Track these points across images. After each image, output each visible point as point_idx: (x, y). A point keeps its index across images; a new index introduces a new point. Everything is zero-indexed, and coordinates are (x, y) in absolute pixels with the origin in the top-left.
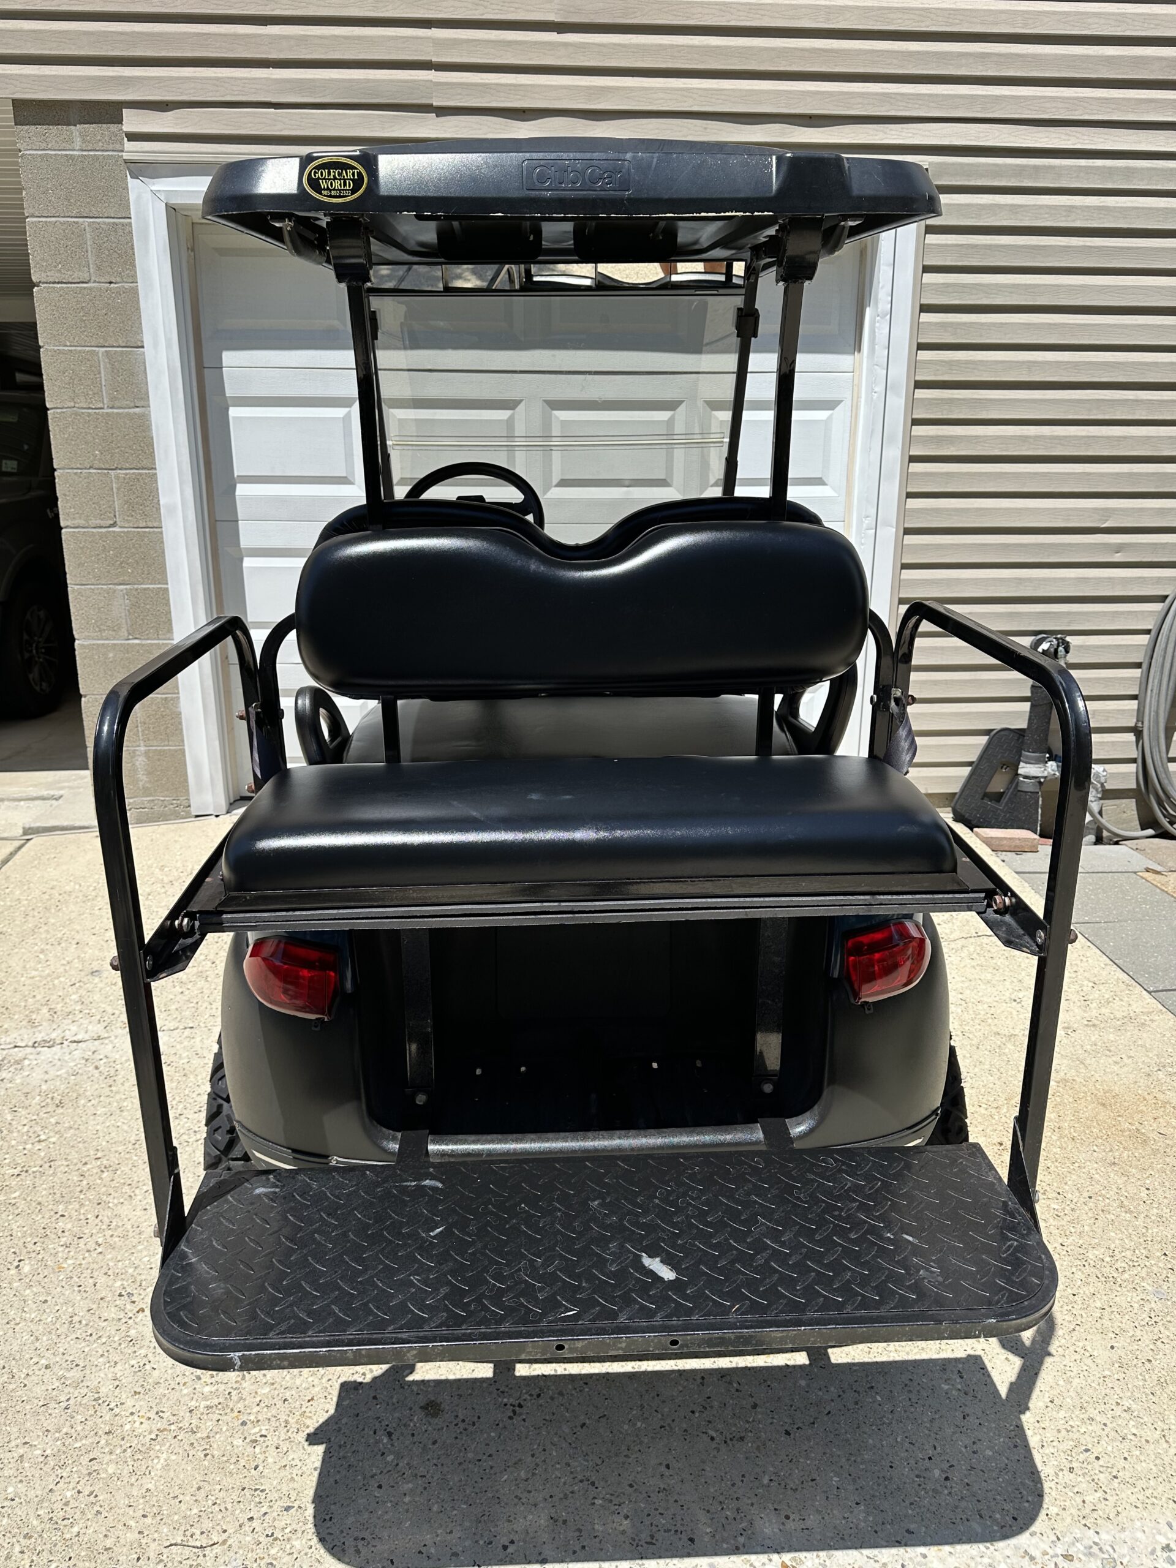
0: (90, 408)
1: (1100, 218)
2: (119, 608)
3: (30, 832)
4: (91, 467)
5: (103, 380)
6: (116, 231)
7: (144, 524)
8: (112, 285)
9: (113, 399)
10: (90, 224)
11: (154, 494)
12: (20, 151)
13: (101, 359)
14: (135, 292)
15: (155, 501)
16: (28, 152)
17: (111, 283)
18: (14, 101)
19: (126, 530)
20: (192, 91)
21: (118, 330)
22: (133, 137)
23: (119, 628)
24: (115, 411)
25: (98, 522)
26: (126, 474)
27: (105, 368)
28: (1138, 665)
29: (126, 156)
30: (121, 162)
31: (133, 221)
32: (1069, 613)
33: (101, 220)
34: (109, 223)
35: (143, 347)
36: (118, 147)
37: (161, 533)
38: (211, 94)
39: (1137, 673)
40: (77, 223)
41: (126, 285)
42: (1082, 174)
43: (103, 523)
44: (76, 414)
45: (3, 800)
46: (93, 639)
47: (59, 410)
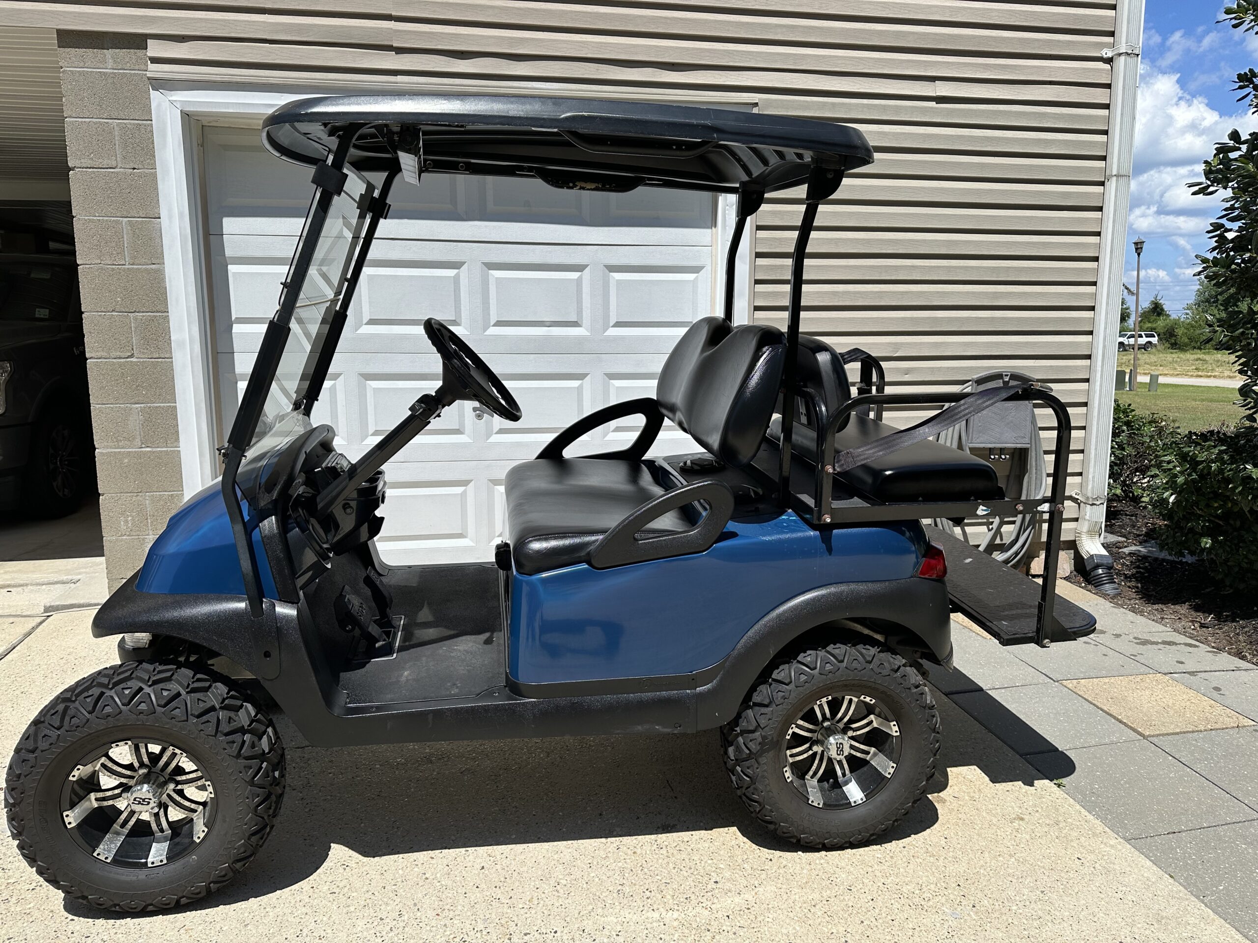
0: (113, 264)
1: (880, 140)
2: (135, 422)
3: (50, 610)
4: (113, 311)
5: (125, 243)
6: (139, 130)
7: (157, 356)
8: (135, 171)
9: (134, 257)
10: (118, 124)
11: (167, 332)
12: (62, 68)
13: (124, 226)
14: (154, 176)
15: (167, 337)
16: (68, 69)
17: (134, 169)
18: (58, 31)
19: (142, 360)
20: (204, 29)
21: (139, 205)
22: (155, 60)
23: (134, 439)
24: (135, 267)
25: (118, 354)
26: (144, 316)
27: (128, 233)
29: (149, 74)
30: (146, 80)
31: (154, 122)
33: (127, 121)
34: (134, 124)
35: (160, 218)
36: (143, 67)
37: (172, 362)
38: (219, 31)
40: (107, 123)
41: (147, 171)
43: (122, 355)
44: (102, 269)
45: (27, 585)
46: (111, 448)
47: (87, 266)
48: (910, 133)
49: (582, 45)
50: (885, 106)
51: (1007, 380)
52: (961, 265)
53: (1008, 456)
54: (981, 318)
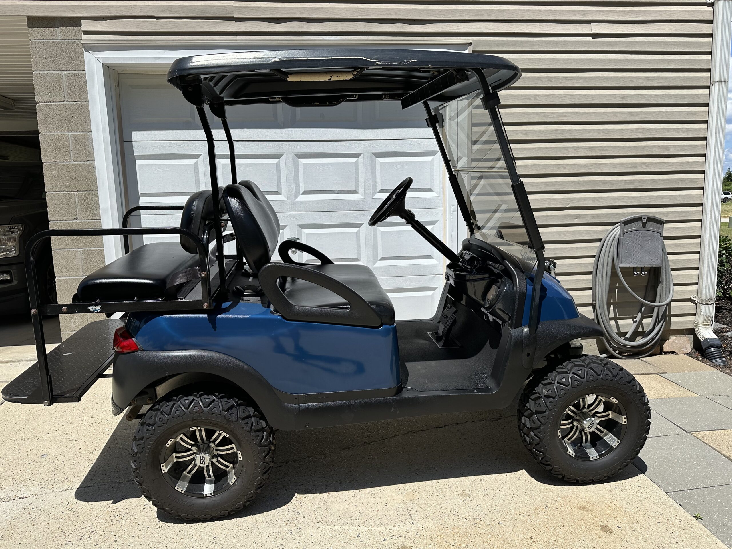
0: (64, 162)
1: (554, 64)
2: (78, 260)
4: (64, 191)
5: (71, 148)
6: (78, 77)
7: (92, 218)
8: (76, 103)
9: (76, 157)
10: (65, 74)
11: (97, 203)
12: (30, 40)
13: (70, 138)
14: (87, 106)
15: (98, 206)
16: (34, 41)
17: (75, 101)
18: (28, 17)
19: (82, 221)
20: (116, 12)
21: (79, 124)
22: (86, 33)
23: (79, 271)
24: (77, 163)
25: (68, 218)
26: (83, 194)
27: (72, 142)
28: (591, 273)
29: (83, 42)
30: (81, 45)
31: (86, 72)
32: (554, 249)
33: (70, 72)
34: (74, 73)
35: (91, 132)
36: (79, 38)
37: (100, 222)
38: (125, 13)
39: (591, 277)
40: (58, 73)
41: (83, 103)
42: (543, 44)
43: (70, 218)
44: (57, 165)
45: (22, 361)
46: (65, 276)
47: (48, 163)
48: (575, 59)
49: (356, 11)
50: (557, 41)
51: (645, 221)
52: (611, 145)
53: (646, 273)
54: (625, 180)
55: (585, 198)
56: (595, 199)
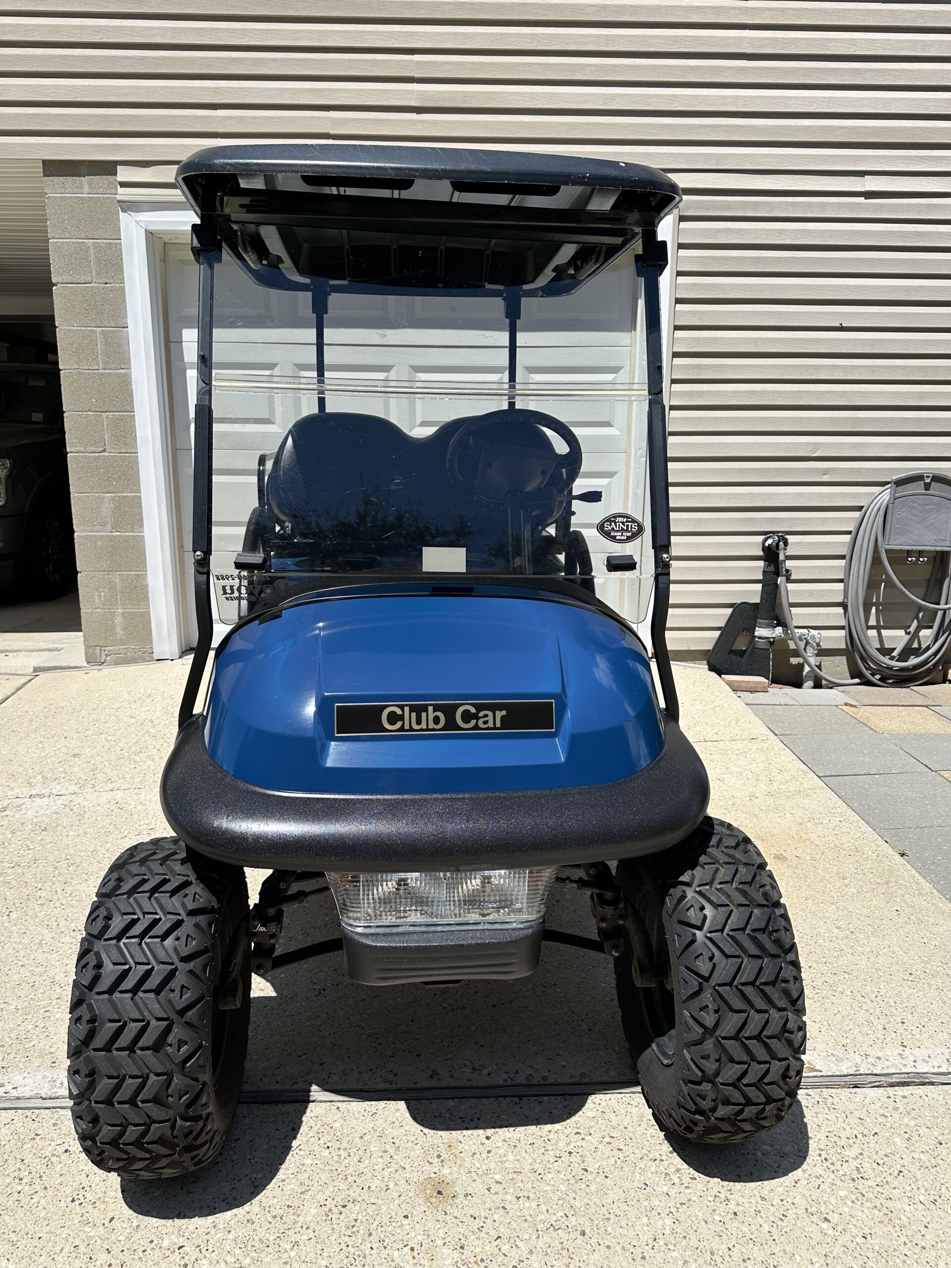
0: (89, 369)
1: (803, 238)
2: (107, 508)
3: (37, 670)
4: (89, 411)
5: (99, 350)
6: (111, 248)
7: (125, 451)
8: (107, 285)
9: (106, 363)
10: (93, 244)
11: (133, 429)
12: (47, 194)
13: (98, 335)
14: (123, 290)
15: (134, 434)
16: (52, 195)
17: (106, 283)
18: (43, 161)
19: (113, 454)
20: (165, 154)
21: (110, 315)
22: (124, 185)
23: (106, 524)
24: (107, 371)
25: (93, 449)
26: (114, 415)
27: (101, 341)
28: (843, 557)
29: (119, 197)
30: (115, 201)
31: (122, 241)
32: (790, 519)
33: (100, 241)
34: (106, 243)
35: (127, 327)
36: (113, 191)
37: (137, 457)
38: (177, 156)
39: (842, 562)
40: (84, 243)
41: (117, 285)
42: (789, 207)
43: (97, 449)
44: (80, 373)
45: (20, 651)
46: (87, 532)
47: (68, 371)
48: (836, 231)
50: (810, 203)
51: (929, 481)
52: (886, 364)
53: (926, 559)
54: (905, 418)
55: (841, 443)
56: (856, 445)
